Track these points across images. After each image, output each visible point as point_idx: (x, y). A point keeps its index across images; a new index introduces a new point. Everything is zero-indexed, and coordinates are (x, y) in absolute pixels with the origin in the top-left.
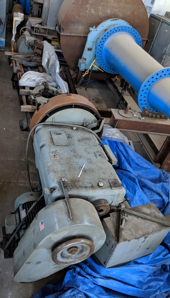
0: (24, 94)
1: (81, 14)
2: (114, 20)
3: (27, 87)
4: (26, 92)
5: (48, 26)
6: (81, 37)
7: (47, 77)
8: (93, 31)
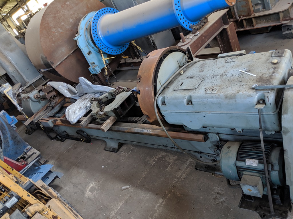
0: (87, 123)
1: (54, 40)
2: (85, 18)
3: (82, 119)
4: (86, 121)
5: (30, 82)
6: (70, 55)
7: (86, 97)
8: (78, 38)
